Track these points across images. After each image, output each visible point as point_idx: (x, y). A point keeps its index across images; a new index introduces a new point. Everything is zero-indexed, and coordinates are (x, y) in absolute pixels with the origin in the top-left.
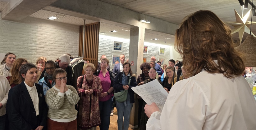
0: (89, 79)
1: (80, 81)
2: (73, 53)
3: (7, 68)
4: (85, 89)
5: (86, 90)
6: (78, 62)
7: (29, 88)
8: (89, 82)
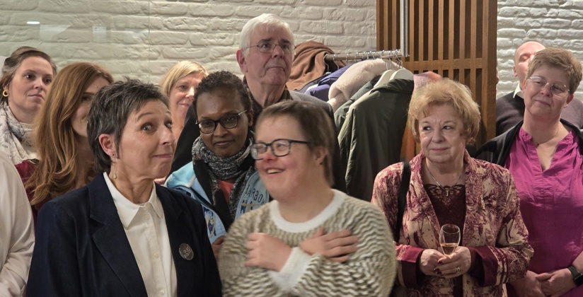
0: (438, 180)
1: (389, 192)
2: (343, 40)
3: (15, 127)
4: (418, 240)
5: (424, 247)
6: (376, 86)
7: (126, 209)
8: (447, 202)
